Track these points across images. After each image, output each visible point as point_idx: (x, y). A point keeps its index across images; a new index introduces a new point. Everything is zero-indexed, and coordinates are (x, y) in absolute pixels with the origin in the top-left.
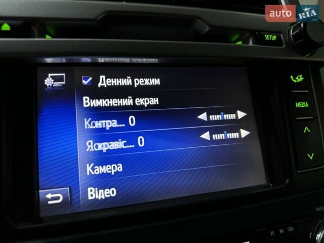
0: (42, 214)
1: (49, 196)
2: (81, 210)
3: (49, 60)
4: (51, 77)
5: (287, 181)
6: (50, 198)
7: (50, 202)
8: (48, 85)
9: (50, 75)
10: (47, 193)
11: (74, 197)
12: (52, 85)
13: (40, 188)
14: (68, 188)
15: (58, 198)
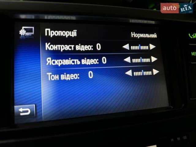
0: (16, 122)
1: (21, 110)
2: (43, 120)
3: (23, 17)
4: (24, 29)
5: (183, 105)
6: (22, 111)
7: (21, 114)
8: (22, 35)
9: (23, 28)
10: (20, 108)
11: (38, 111)
12: (25, 34)
13: (15, 104)
14: (34, 105)
15: (27, 111)
